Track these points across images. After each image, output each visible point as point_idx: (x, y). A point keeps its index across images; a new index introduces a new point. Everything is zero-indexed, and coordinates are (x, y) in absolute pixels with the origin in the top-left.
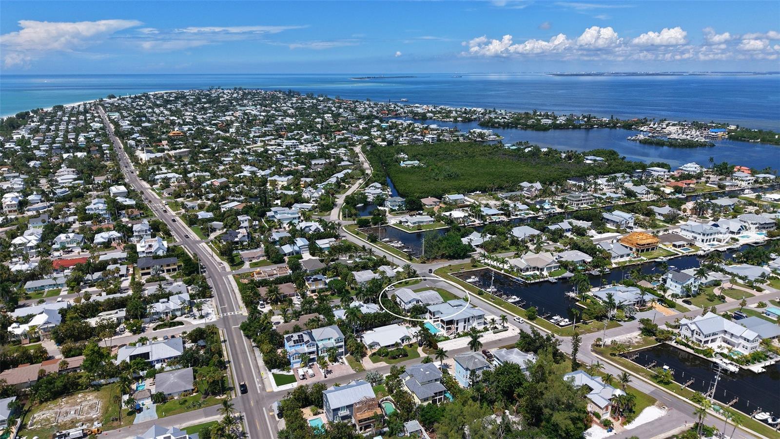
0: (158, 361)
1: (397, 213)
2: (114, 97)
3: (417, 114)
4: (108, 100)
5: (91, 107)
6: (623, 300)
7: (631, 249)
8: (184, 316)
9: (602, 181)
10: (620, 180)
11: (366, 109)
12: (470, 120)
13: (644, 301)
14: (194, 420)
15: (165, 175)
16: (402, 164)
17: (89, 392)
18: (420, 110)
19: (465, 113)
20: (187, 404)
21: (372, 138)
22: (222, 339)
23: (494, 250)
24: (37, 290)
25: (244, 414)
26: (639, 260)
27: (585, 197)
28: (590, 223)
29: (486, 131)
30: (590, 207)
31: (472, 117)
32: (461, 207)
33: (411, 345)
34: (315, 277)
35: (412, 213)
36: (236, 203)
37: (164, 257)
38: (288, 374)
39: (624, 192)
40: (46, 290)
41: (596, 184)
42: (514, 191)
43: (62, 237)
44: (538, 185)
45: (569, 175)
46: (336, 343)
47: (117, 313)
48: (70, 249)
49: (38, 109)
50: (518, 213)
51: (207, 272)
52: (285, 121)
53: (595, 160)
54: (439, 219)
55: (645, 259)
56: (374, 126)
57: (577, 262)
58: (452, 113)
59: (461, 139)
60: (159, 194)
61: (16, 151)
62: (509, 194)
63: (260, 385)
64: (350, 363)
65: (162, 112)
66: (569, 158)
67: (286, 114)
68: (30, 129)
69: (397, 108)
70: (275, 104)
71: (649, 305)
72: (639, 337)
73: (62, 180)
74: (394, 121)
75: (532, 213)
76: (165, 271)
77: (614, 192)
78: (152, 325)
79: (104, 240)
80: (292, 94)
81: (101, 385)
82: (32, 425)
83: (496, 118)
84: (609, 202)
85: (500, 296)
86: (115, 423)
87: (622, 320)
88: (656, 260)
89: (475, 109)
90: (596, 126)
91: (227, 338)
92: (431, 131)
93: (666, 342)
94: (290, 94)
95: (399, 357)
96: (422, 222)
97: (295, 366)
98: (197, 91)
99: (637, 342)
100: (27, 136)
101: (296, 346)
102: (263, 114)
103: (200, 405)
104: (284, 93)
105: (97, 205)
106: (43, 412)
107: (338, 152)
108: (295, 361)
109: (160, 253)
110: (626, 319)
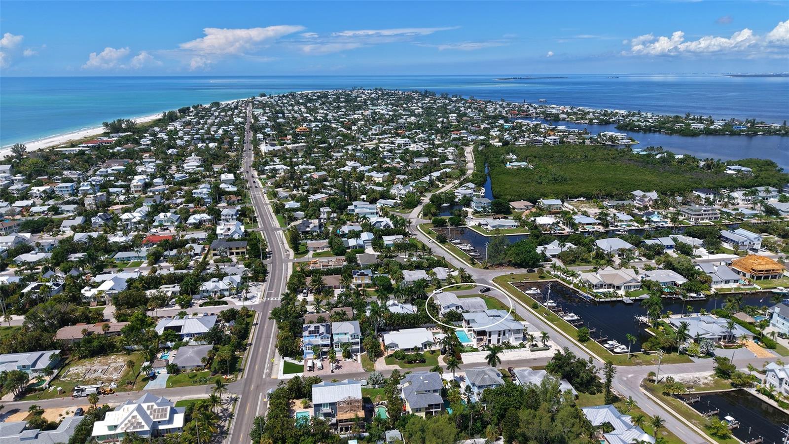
0: (188, 335)
1: (481, 215)
2: (265, 95)
3: (551, 114)
4: (259, 98)
5: (243, 104)
6: (704, 332)
7: (744, 275)
8: (232, 296)
9: (738, 195)
10: (762, 194)
11: (496, 109)
12: (607, 123)
13: (734, 336)
14: (194, 394)
15: (274, 166)
16: (508, 166)
17: (121, 355)
18: (554, 111)
19: (605, 115)
20: (196, 378)
21: (489, 138)
22: (255, 322)
23: (572, 262)
24: (124, 261)
25: (240, 396)
26: (749, 289)
27: (708, 211)
28: (701, 241)
29: (619, 135)
30: (713, 224)
31: (611, 120)
32: (554, 213)
33: (433, 352)
34: (362, 271)
35: (497, 216)
36: (324, 195)
37: (238, 240)
38: (299, 364)
39: (763, 208)
40: (132, 261)
41: (729, 197)
42: (624, 200)
43: (162, 215)
44: (654, 195)
45: (700, 186)
46: (352, 339)
47: (174, 287)
48: (165, 227)
49: (198, 105)
50: (619, 224)
51: (271, 258)
52: (408, 120)
53: (739, 171)
54: (523, 224)
55: (759, 288)
56: (497, 127)
57: (664, 284)
58: (589, 114)
59: (588, 142)
60: (263, 184)
61: (164, 140)
62: (615, 203)
63: (268, 371)
64: (363, 361)
65: (300, 110)
66: (709, 167)
67: (412, 114)
68: (184, 122)
69: (530, 108)
70: (406, 104)
71: (739, 342)
72: (710, 378)
73: (187, 166)
74: (520, 121)
75: (636, 224)
76: (235, 254)
77: (752, 208)
78: (201, 302)
79: (195, 221)
80: (428, 95)
81: (133, 350)
82: (64, 377)
83: (638, 121)
84: (740, 219)
85: (557, 312)
86: (129, 386)
87: (696, 355)
88: (773, 290)
89: (617, 111)
90: (761, 133)
91: (259, 322)
92: (558, 132)
93: (745, 389)
94: (425, 94)
95: (415, 361)
96: (503, 226)
97: (308, 356)
98: (340, 91)
99: (705, 384)
100: (179, 127)
101: (311, 336)
102: (391, 113)
103: (206, 381)
104: (420, 93)
105: (203, 190)
106: (77, 368)
107: (446, 151)
108: (308, 351)
109: (236, 237)
110: (702, 355)
